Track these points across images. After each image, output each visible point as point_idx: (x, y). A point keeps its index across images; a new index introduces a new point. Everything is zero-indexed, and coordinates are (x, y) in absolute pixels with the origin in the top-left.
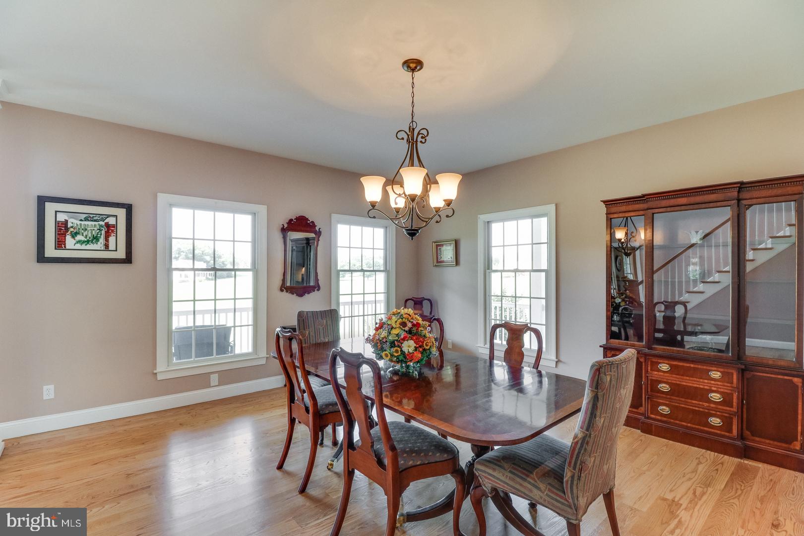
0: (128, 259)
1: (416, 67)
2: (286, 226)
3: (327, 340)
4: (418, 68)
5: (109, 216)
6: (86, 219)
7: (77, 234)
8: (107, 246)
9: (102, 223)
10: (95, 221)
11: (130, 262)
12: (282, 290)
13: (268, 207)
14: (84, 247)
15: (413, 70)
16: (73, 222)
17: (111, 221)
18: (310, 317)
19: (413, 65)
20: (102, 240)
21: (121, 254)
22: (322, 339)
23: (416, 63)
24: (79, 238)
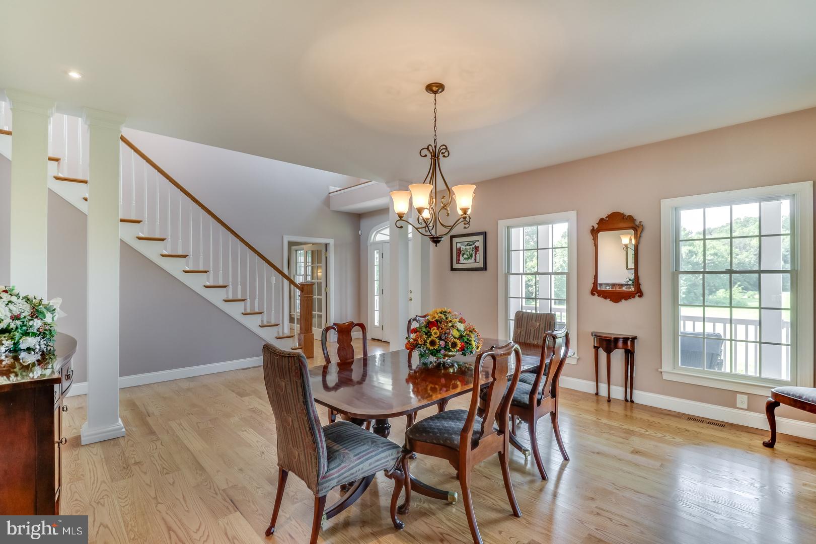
0: (485, 268)
1: (438, 90)
2: (596, 226)
3: (536, 343)
4: (440, 90)
5: (476, 241)
6: (467, 245)
7: (464, 254)
8: (475, 260)
9: (473, 246)
10: (471, 245)
11: (486, 270)
12: (593, 294)
13: (577, 212)
14: (467, 261)
15: (435, 93)
16: (463, 247)
17: (477, 244)
18: (525, 317)
19: (435, 88)
20: (473, 257)
21: (481, 265)
22: (532, 340)
23: (437, 86)
24: (465, 256)
